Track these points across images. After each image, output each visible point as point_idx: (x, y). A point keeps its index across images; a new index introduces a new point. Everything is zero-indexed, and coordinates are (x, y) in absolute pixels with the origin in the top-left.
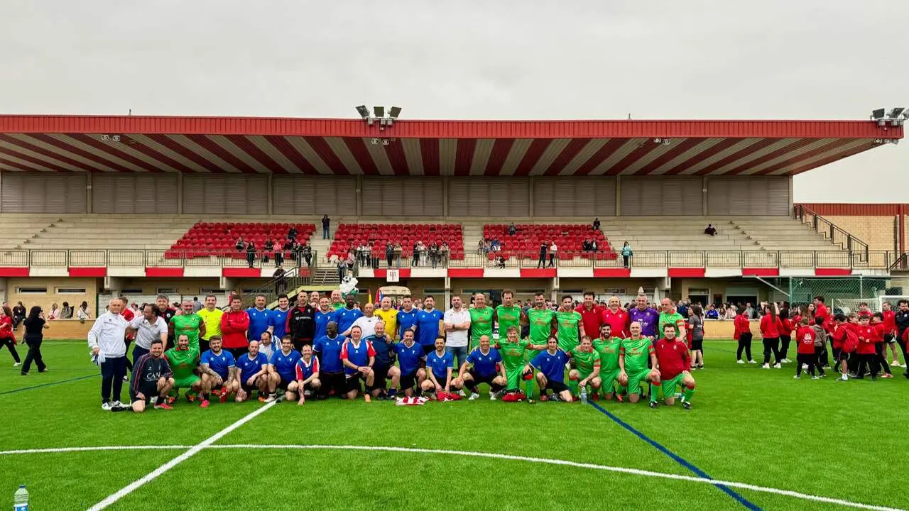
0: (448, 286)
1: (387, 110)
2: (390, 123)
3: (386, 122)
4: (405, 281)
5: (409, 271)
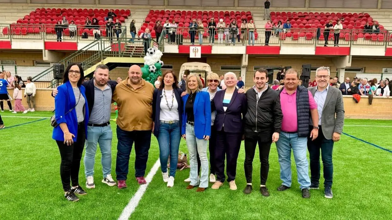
5: (210, 48)
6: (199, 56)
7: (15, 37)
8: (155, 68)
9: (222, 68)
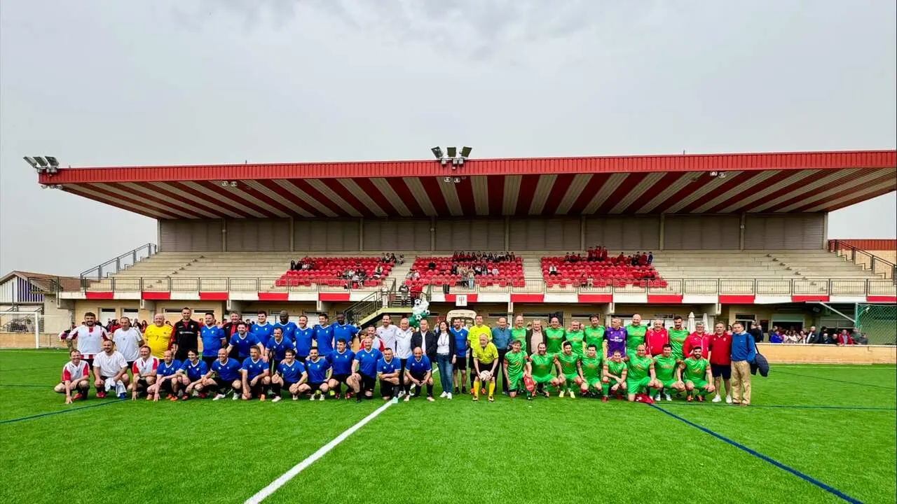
0: (510, 310)
1: (459, 150)
2: (461, 162)
3: (458, 161)
4: (472, 305)
5: (476, 296)
6: (465, 304)
7: (292, 288)
8: (421, 317)
9: (490, 315)
